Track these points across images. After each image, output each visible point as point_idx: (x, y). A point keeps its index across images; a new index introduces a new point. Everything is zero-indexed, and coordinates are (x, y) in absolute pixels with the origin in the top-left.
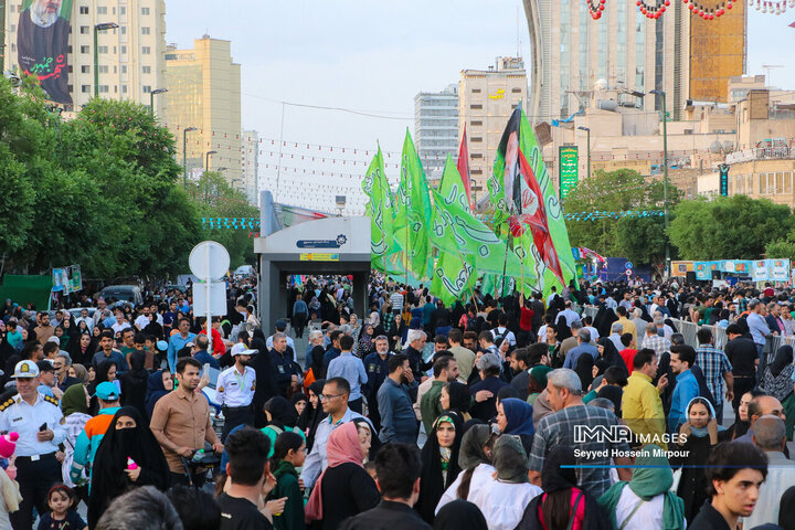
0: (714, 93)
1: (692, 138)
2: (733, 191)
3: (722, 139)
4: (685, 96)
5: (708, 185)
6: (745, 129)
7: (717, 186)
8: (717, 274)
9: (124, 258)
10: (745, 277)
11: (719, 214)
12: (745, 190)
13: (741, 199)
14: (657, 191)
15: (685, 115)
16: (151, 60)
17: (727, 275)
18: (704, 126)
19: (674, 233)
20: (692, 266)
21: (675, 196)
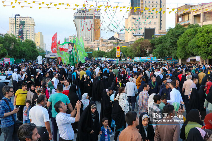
0: (97, 39)
1: (95, 44)
2: (99, 50)
3: (98, 44)
4: (94, 39)
5: (97, 49)
6: (100, 43)
7: (98, 49)
8: (98, 59)
9: (30, 57)
10: (101, 59)
11: (98, 52)
12: (101, 50)
13: (100, 51)
14: (91, 50)
15: (94, 41)
16: (33, 35)
17: (99, 59)
18: (96, 43)
19: (93, 55)
20: (95, 58)
21: (93, 50)
